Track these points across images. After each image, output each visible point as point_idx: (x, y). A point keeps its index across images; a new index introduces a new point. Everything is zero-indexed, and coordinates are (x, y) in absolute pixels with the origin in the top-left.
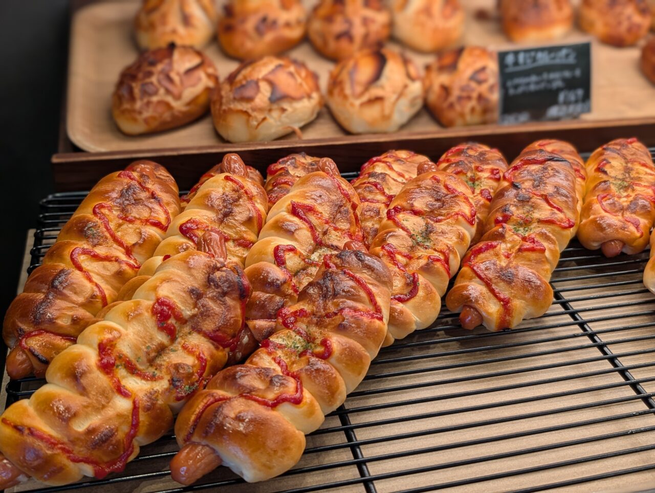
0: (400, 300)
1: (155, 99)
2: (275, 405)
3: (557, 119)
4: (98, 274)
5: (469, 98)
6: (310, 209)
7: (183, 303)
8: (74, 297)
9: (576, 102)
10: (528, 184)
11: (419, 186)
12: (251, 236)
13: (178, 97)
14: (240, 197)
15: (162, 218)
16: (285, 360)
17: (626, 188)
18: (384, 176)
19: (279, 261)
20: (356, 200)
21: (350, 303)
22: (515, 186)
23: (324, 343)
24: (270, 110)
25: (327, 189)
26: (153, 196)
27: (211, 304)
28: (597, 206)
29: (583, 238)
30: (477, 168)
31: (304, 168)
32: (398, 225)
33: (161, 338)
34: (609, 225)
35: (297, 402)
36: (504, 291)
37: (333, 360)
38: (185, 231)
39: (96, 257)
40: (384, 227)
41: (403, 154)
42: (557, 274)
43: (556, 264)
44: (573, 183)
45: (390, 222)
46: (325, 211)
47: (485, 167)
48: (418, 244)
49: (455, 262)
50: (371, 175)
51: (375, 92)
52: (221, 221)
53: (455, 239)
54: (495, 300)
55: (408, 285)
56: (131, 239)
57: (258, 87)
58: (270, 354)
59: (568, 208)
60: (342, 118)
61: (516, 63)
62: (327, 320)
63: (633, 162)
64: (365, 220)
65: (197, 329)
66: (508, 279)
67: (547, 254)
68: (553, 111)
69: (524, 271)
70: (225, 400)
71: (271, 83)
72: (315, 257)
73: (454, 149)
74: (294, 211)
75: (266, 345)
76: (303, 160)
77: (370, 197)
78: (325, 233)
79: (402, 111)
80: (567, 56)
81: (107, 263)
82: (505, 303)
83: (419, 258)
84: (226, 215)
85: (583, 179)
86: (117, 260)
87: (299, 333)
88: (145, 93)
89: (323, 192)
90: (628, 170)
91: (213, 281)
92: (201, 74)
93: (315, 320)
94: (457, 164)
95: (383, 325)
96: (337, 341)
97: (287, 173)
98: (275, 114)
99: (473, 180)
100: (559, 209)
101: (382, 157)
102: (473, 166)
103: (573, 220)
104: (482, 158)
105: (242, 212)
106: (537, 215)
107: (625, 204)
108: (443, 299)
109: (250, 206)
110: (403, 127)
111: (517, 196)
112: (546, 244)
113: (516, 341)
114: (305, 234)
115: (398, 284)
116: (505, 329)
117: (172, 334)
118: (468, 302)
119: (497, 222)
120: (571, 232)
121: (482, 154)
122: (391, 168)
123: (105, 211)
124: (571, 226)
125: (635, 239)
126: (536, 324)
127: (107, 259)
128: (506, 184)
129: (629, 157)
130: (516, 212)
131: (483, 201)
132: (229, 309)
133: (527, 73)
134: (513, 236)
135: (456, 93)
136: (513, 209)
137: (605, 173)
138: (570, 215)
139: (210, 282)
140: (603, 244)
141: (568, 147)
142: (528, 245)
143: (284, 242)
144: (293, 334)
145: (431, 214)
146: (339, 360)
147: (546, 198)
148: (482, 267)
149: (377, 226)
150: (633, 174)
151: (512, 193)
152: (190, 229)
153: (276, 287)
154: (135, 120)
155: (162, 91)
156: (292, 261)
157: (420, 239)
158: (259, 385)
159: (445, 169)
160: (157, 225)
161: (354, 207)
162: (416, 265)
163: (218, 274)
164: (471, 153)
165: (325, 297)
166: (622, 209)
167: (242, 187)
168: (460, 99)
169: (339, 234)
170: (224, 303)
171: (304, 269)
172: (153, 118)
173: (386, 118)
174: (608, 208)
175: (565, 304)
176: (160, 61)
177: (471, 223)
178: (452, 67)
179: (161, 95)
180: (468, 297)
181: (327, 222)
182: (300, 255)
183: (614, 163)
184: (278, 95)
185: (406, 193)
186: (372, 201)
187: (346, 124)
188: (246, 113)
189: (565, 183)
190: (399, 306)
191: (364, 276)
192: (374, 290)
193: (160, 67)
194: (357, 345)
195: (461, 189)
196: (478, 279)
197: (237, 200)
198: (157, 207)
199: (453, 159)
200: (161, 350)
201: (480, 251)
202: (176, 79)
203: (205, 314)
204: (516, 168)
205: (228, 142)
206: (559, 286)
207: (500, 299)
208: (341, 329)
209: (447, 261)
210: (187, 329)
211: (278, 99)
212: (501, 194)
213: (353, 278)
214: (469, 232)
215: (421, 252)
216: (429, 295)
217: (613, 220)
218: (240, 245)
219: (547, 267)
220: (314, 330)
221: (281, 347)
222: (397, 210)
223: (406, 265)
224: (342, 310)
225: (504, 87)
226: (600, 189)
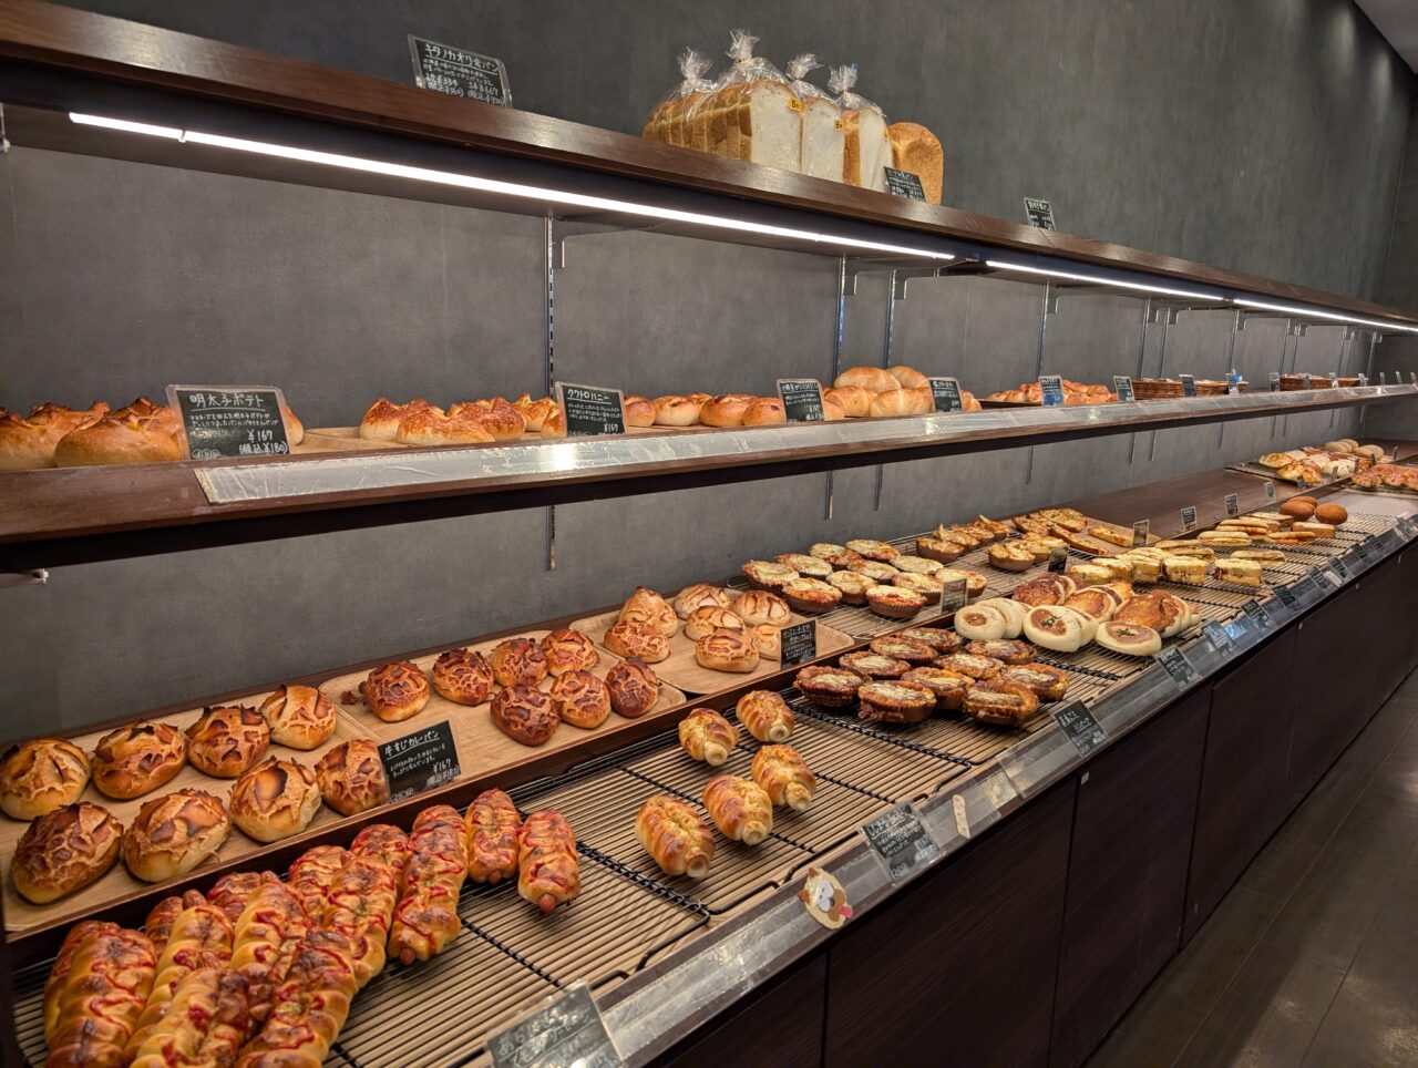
0: (358, 958)
1: (69, 863)
2: (297, 1046)
3: (436, 786)
4: (115, 1015)
5: (362, 787)
6: (271, 914)
7: (208, 1005)
8: (105, 1038)
9: (447, 769)
10: (425, 849)
11: (348, 873)
12: (228, 950)
13: (91, 856)
14: (212, 922)
15: (148, 958)
16: (291, 1021)
17: (495, 830)
18: (314, 873)
19: (260, 959)
20: (301, 897)
21: (326, 968)
22: (416, 853)
23: (317, 999)
24: (189, 844)
25: (279, 895)
26: (135, 943)
27: (227, 1001)
28: (478, 850)
29: (473, 876)
30: (384, 845)
31: (242, 886)
32: (340, 906)
33: (199, 1034)
34: (489, 861)
35: (311, 1039)
36: (427, 929)
37: (326, 1008)
38: (178, 960)
39: (110, 1004)
40: (330, 910)
41: (321, 850)
42: (460, 908)
43: (457, 900)
44: (457, 838)
45: (334, 906)
46: (282, 912)
47: (390, 843)
48: (358, 915)
49: (388, 920)
50: (303, 874)
51: (281, 802)
52: (203, 944)
53: (384, 904)
54: (421, 937)
55: (359, 946)
56: (132, 982)
57: (174, 826)
58: (279, 1020)
59: (456, 857)
60: (254, 833)
61: (394, 752)
62: (314, 985)
63: (497, 808)
64: (311, 911)
65: (222, 1022)
66: (426, 919)
67: (450, 894)
68: (431, 781)
69: (438, 911)
70: (261, 1057)
71: (185, 820)
72: (283, 949)
73: (361, 834)
74: (259, 919)
75: (274, 1016)
76: (236, 879)
77: (308, 892)
78: (286, 929)
79: (308, 811)
80: (432, 736)
81: (119, 1005)
82: (429, 937)
83: (362, 925)
84: (205, 939)
85: (464, 831)
86: (127, 1000)
87: (294, 1001)
88: (57, 860)
89: (273, 899)
90: (494, 816)
91: (224, 984)
92: (109, 827)
93: (303, 988)
94: (368, 846)
95: (351, 976)
96: (325, 995)
97: (229, 893)
98: (194, 846)
99: (384, 856)
100: (451, 861)
101: (304, 857)
102: (381, 844)
103: (462, 865)
104: (386, 837)
105: (217, 934)
106: (436, 869)
107: (497, 843)
108: (386, 949)
109: (222, 926)
110: (309, 825)
111: (419, 859)
112: (447, 888)
113: (441, 961)
114: (272, 935)
115: (353, 947)
116: (433, 956)
117: (205, 1030)
118: (404, 945)
119: (410, 882)
120: (463, 874)
121: (385, 833)
122: (316, 864)
123: (103, 966)
124: (461, 870)
125: (508, 866)
126: (453, 945)
127: (119, 1002)
128: (410, 853)
129: (494, 805)
130: (422, 871)
131: (395, 870)
132: (239, 1001)
133: (404, 757)
134: (423, 889)
135: (350, 786)
136: (419, 870)
137: (479, 823)
138: (459, 862)
139: (221, 986)
140: (488, 876)
141: (450, 809)
142: (435, 892)
143: (260, 944)
144: (290, 1003)
145: (362, 890)
146: (330, 1007)
147: (440, 856)
148: (408, 917)
149: (321, 913)
150: (499, 818)
151: (416, 858)
152: (183, 958)
153: (264, 978)
154: (51, 888)
155: (75, 853)
156: (269, 956)
157: (359, 911)
158: (280, 1040)
159: (360, 853)
160: (147, 964)
161: (302, 902)
162: (361, 931)
163: (225, 979)
164: (376, 834)
165: (306, 970)
166: (496, 847)
167: (212, 913)
168: (354, 789)
169: (297, 926)
170: (236, 998)
171: (278, 960)
172: (71, 881)
173: (294, 822)
174: (485, 849)
175: (470, 927)
176: (67, 827)
177: (392, 888)
178: (342, 765)
179: (76, 858)
180: (403, 942)
181: (286, 920)
182: (274, 950)
183: (484, 813)
184: (194, 828)
185: (339, 881)
186: (312, 894)
187: (258, 836)
188: (168, 852)
189: (451, 841)
190: (358, 962)
191: (331, 947)
192: (339, 954)
193: (68, 832)
194: (340, 994)
195: (379, 866)
196: (407, 927)
197: (210, 925)
198: (142, 951)
199: (365, 843)
200: (201, 1043)
201: (405, 906)
202: (87, 838)
203: (225, 1009)
204: (415, 839)
205: (151, 883)
206: (464, 915)
207: (425, 935)
208: (326, 986)
209: (382, 920)
210: (213, 1024)
211: (194, 831)
212: (408, 861)
213: (324, 951)
214: (392, 895)
215: (362, 920)
216: (376, 950)
217: (490, 856)
218: (221, 959)
219: (452, 903)
220: (306, 995)
221: (285, 1014)
222: (336, 895)
223: (354, 933)
224: (322, 975)
225: (388, 772)
226: (477, 836)
